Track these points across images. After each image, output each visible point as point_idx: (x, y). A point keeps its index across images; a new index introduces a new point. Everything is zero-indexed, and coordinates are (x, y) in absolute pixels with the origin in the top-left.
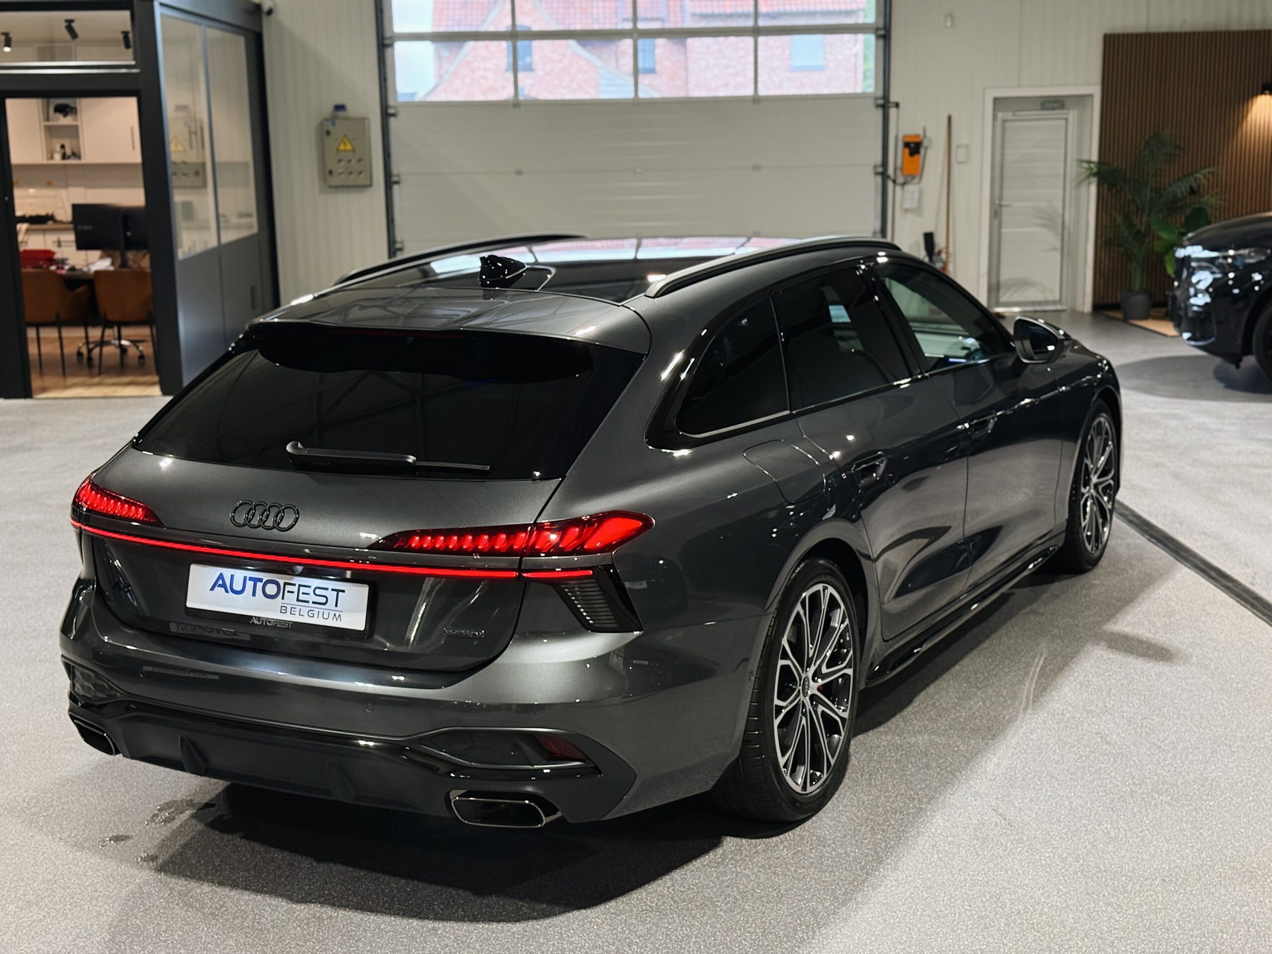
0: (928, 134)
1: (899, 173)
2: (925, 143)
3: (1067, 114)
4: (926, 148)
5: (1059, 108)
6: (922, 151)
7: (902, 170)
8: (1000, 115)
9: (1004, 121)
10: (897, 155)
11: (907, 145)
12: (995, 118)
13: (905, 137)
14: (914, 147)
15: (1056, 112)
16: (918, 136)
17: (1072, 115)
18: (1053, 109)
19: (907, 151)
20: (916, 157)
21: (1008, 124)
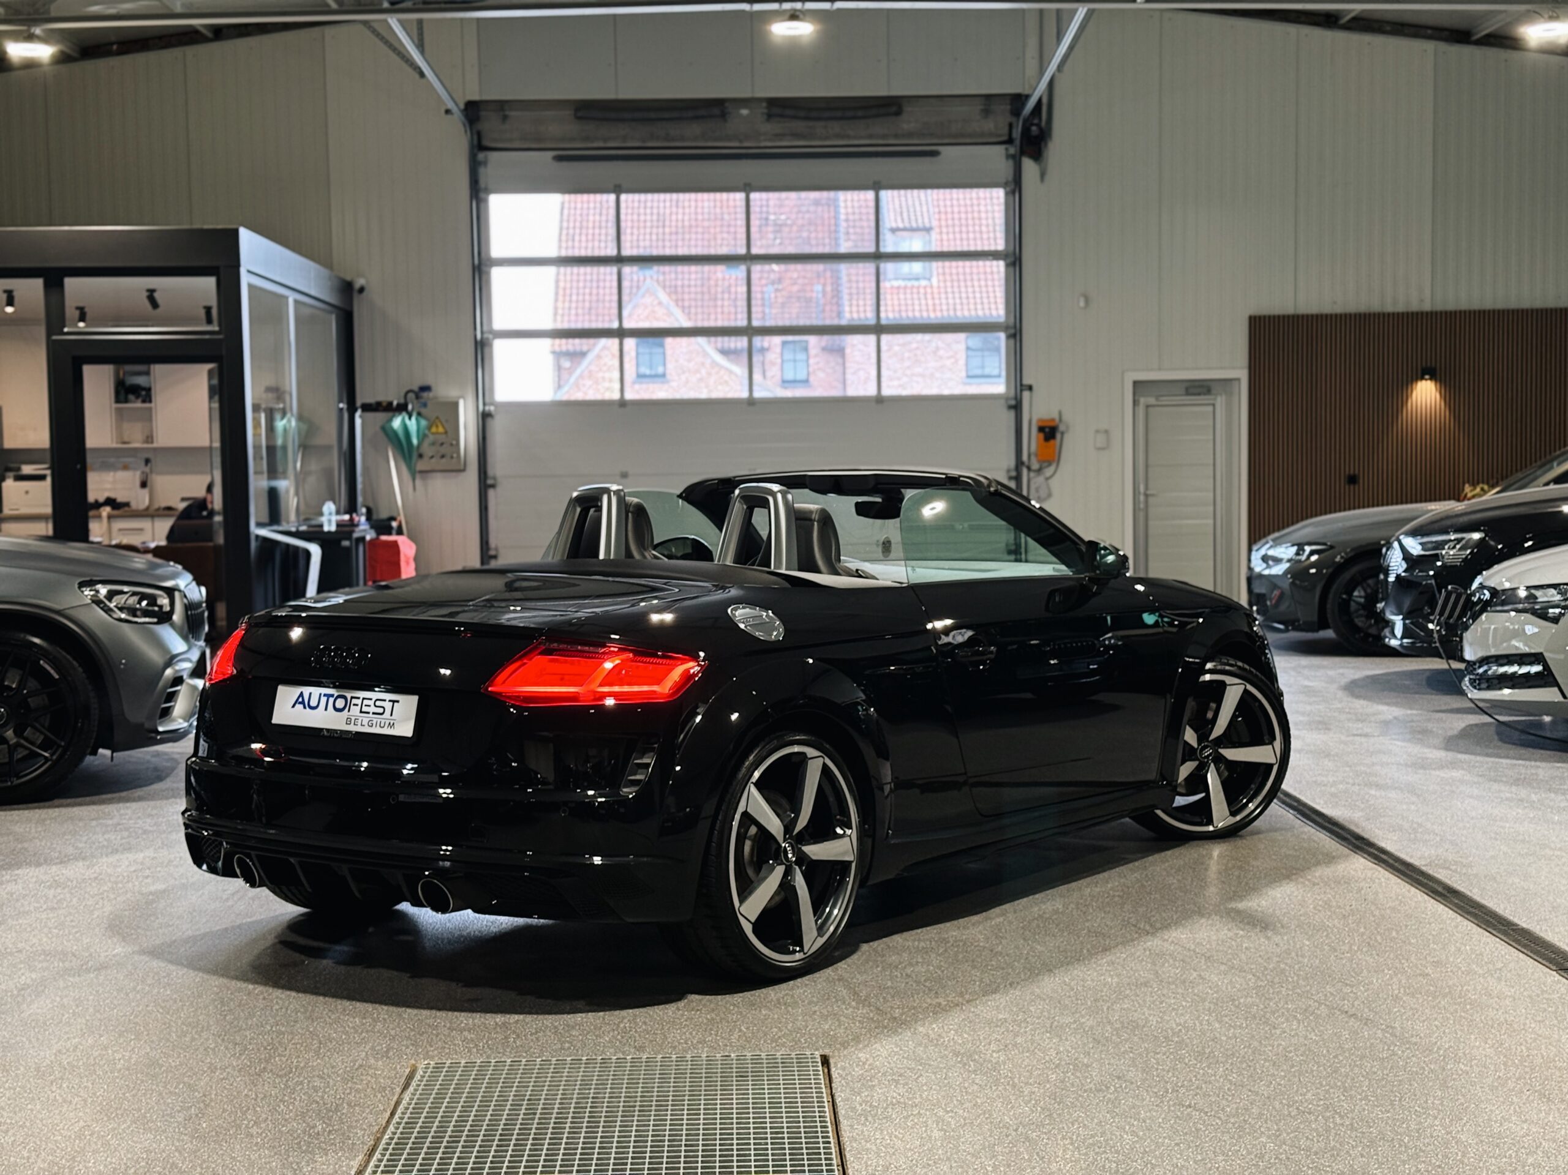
0: (1064, 418)
1: (1033, 459)
2: (1062, 428)
3: (1215, 399)
4: (1062, 434)
5: (1205, 394)
6: (1058, 436)
7: (1036, 455)
8: (1142, 400)
9: (1148, 406)
10: (1032, 440)
11: (1041, 429)
12: (1135, 403)
13: (1039, 420)
14: (1049, 432)
15: (1202, 397)
16: (1053, 420)
17: (1220, 401)
18: (1199, 394)
19: (1042, 436)
20: (1052, 442)
21: (1151, 409)
